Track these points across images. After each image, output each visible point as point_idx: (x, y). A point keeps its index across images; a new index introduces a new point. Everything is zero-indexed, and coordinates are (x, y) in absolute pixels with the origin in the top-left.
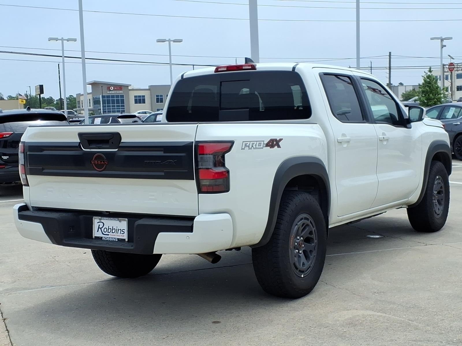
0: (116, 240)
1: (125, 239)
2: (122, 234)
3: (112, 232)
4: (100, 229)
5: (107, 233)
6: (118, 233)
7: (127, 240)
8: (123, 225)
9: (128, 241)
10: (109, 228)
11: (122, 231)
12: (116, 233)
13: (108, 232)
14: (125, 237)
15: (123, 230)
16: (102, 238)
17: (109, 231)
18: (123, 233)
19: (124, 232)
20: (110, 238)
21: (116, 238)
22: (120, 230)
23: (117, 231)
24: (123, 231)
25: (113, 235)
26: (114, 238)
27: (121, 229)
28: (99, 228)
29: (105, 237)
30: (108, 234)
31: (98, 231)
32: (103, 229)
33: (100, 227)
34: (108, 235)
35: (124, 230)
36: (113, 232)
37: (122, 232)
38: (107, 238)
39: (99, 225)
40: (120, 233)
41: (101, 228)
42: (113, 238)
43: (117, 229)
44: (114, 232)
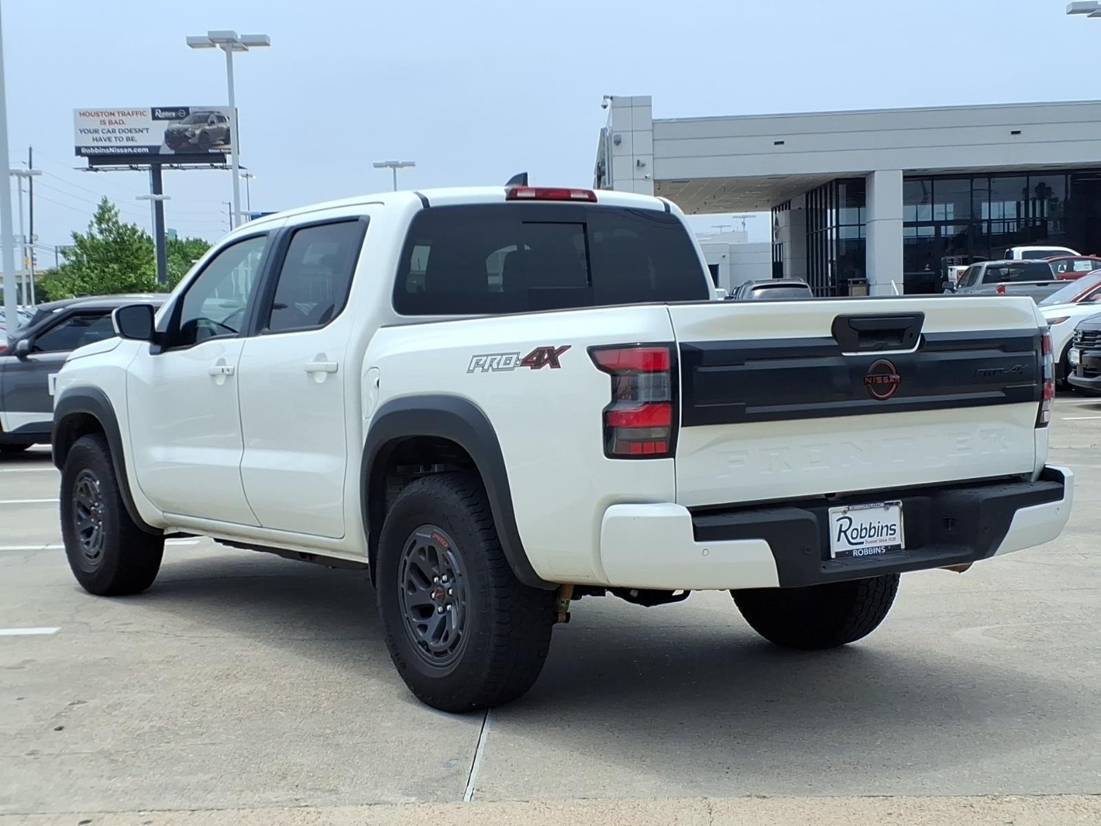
0: (882, 551)
1: (899, 545)
2: (891, 534)
3: (870, 536)
4: (842, 534)
5: (859, 540)
6: (881, 535)
7: (903, 547)
8: (892, 516)
9: (906, 549)
10: (863, 527)
11: (891, 530)
12: (878, 536)
13: (861, 537)
14: (898, 539)
15: (892, 525)
16: (851, 552)
17: (863, 535)
18: (892, 532)
19: (894, 530)
20: (868, 548)
21: (881, 547)
22: (886, 528)
23: (879, 531)
24: (892, 527)
25: (871, 542)
26: (878, 547)
27: (887, 526)
28: (841, 531)
29: (858, 550)
30: (862, 540)
31: (839, 540)
32: (849, 533)
33: (843, 529)
34: (862, 543)
35: (895, 525)
36: (872, 534)
37: (890, 532)
38: (863, 549)
39: (841, 525)
40: (887, 535)
41: (845, 532)
42: (875, 547)
43: (879, 527)
44: (874, 535)
